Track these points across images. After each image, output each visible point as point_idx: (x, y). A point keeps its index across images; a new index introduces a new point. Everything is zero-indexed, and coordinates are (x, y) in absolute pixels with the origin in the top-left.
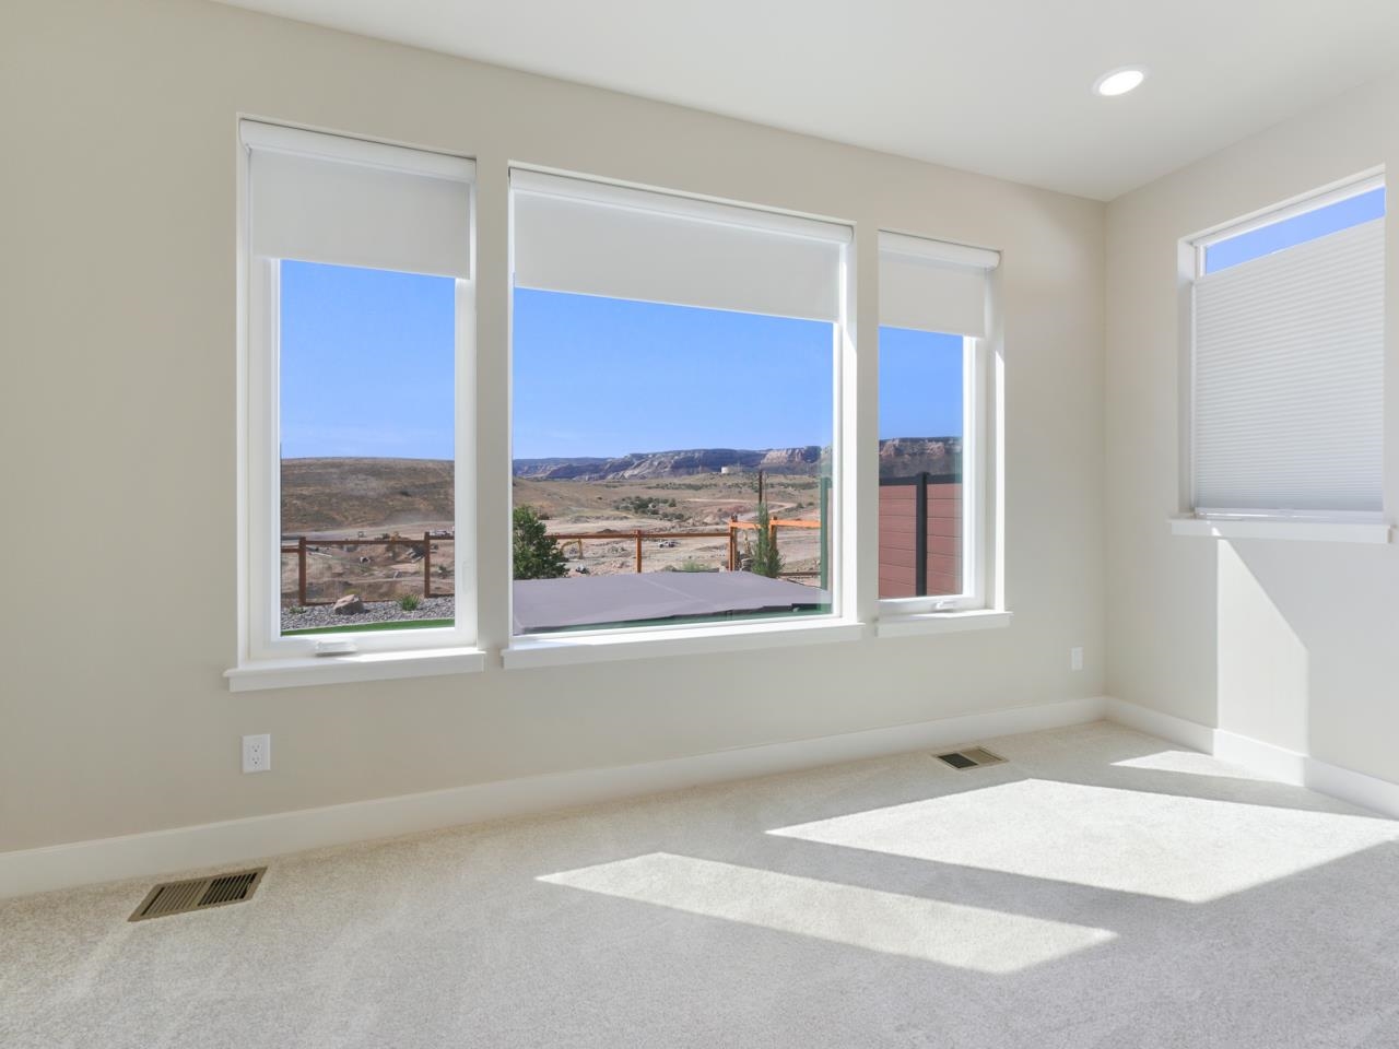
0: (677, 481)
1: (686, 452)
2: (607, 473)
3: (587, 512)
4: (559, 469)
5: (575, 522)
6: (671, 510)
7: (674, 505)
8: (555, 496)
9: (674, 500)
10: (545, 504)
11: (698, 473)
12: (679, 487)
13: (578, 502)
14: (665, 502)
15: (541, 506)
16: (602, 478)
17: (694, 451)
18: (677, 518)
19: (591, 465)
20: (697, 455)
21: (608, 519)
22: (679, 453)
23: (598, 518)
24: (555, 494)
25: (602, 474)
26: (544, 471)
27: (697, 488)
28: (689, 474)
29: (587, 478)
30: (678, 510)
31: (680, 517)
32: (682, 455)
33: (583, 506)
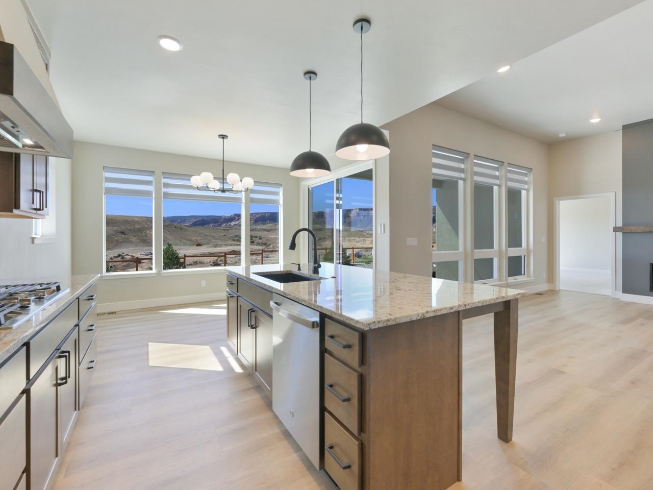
0: (258, 227)
1: (262, 213)
2: (222, 224)
3: (220, 242)
4: (197, 221)
5: (215, 247)
6: (260, 241)
7: (261, 239)
8: (203, 235)
9: (260, 236)
10: (198, 238)
11: (267, 223)
12: (260, 230)
13: (214, 237)
14: (256, 237)
15: (196, 240)
16: (220, 226)
17: (266, 213)
18: (264, 245)
19: (214, 219)
20: (267, 215)
21: (231, 245)
22: (258, 214)
23: (226, 245)
24: (203, 233)
25: (219, 224)
26: (189, 222)
27: (269, 231)
28: (263, 224)
29: (212, 225)
30: (264, 240)
31: (265, 244)
33: (217, 239)
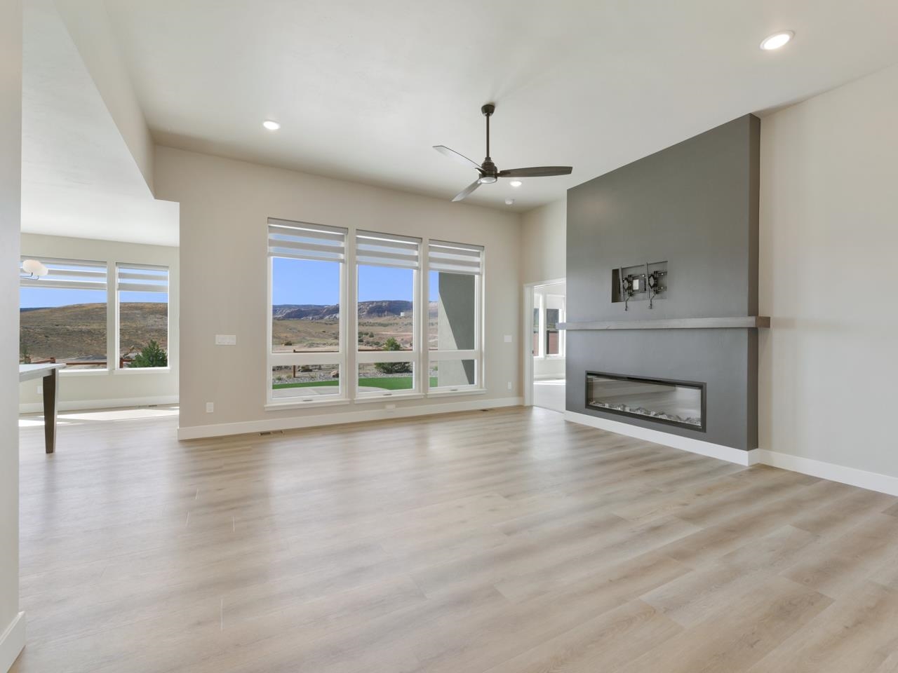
0: (371, 321)
1: (377, 302)
2: (324, 315)
3: (317, 341)
4: (292, 312)
5: (310, 347)
6: (371, 339)
7: (373, 337)
8: (295, 330)
9: (372, 333)
10: (289, 335)
11: (385, 316)
12: (373, 325)
13: (310, 334)
14: (367, 334)
15: (286, 337)
16: (322, 318)
17: (382, 302)
18: (375, 344)
19: (313, 310)
20: (384, 304)
21: (331, 344)
22: (372, 302)
23: (324, 344)
24: (295, 329)
25: (321, 316)
26: (281, 313)
27: (385, 325)
28: (379, 316)
29: (311, 318)
30: (376, 339)
31: (377, 344)
32: (374, 305)
33: (314, 336)
